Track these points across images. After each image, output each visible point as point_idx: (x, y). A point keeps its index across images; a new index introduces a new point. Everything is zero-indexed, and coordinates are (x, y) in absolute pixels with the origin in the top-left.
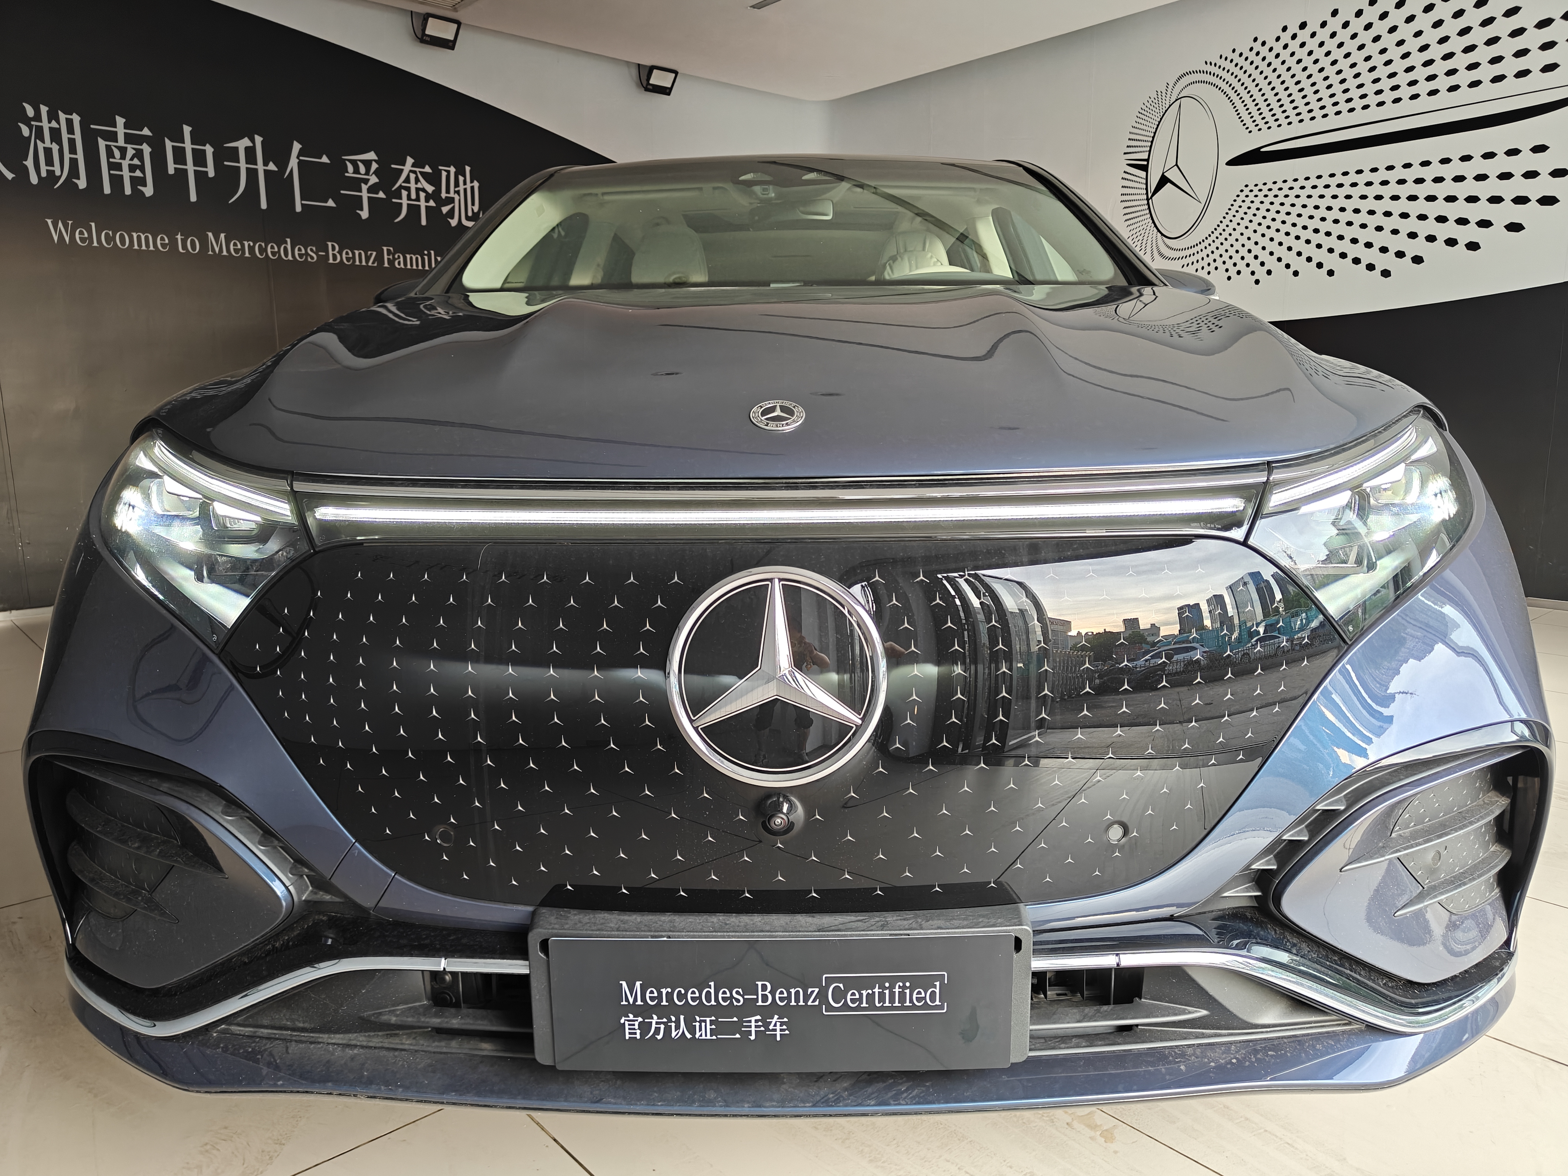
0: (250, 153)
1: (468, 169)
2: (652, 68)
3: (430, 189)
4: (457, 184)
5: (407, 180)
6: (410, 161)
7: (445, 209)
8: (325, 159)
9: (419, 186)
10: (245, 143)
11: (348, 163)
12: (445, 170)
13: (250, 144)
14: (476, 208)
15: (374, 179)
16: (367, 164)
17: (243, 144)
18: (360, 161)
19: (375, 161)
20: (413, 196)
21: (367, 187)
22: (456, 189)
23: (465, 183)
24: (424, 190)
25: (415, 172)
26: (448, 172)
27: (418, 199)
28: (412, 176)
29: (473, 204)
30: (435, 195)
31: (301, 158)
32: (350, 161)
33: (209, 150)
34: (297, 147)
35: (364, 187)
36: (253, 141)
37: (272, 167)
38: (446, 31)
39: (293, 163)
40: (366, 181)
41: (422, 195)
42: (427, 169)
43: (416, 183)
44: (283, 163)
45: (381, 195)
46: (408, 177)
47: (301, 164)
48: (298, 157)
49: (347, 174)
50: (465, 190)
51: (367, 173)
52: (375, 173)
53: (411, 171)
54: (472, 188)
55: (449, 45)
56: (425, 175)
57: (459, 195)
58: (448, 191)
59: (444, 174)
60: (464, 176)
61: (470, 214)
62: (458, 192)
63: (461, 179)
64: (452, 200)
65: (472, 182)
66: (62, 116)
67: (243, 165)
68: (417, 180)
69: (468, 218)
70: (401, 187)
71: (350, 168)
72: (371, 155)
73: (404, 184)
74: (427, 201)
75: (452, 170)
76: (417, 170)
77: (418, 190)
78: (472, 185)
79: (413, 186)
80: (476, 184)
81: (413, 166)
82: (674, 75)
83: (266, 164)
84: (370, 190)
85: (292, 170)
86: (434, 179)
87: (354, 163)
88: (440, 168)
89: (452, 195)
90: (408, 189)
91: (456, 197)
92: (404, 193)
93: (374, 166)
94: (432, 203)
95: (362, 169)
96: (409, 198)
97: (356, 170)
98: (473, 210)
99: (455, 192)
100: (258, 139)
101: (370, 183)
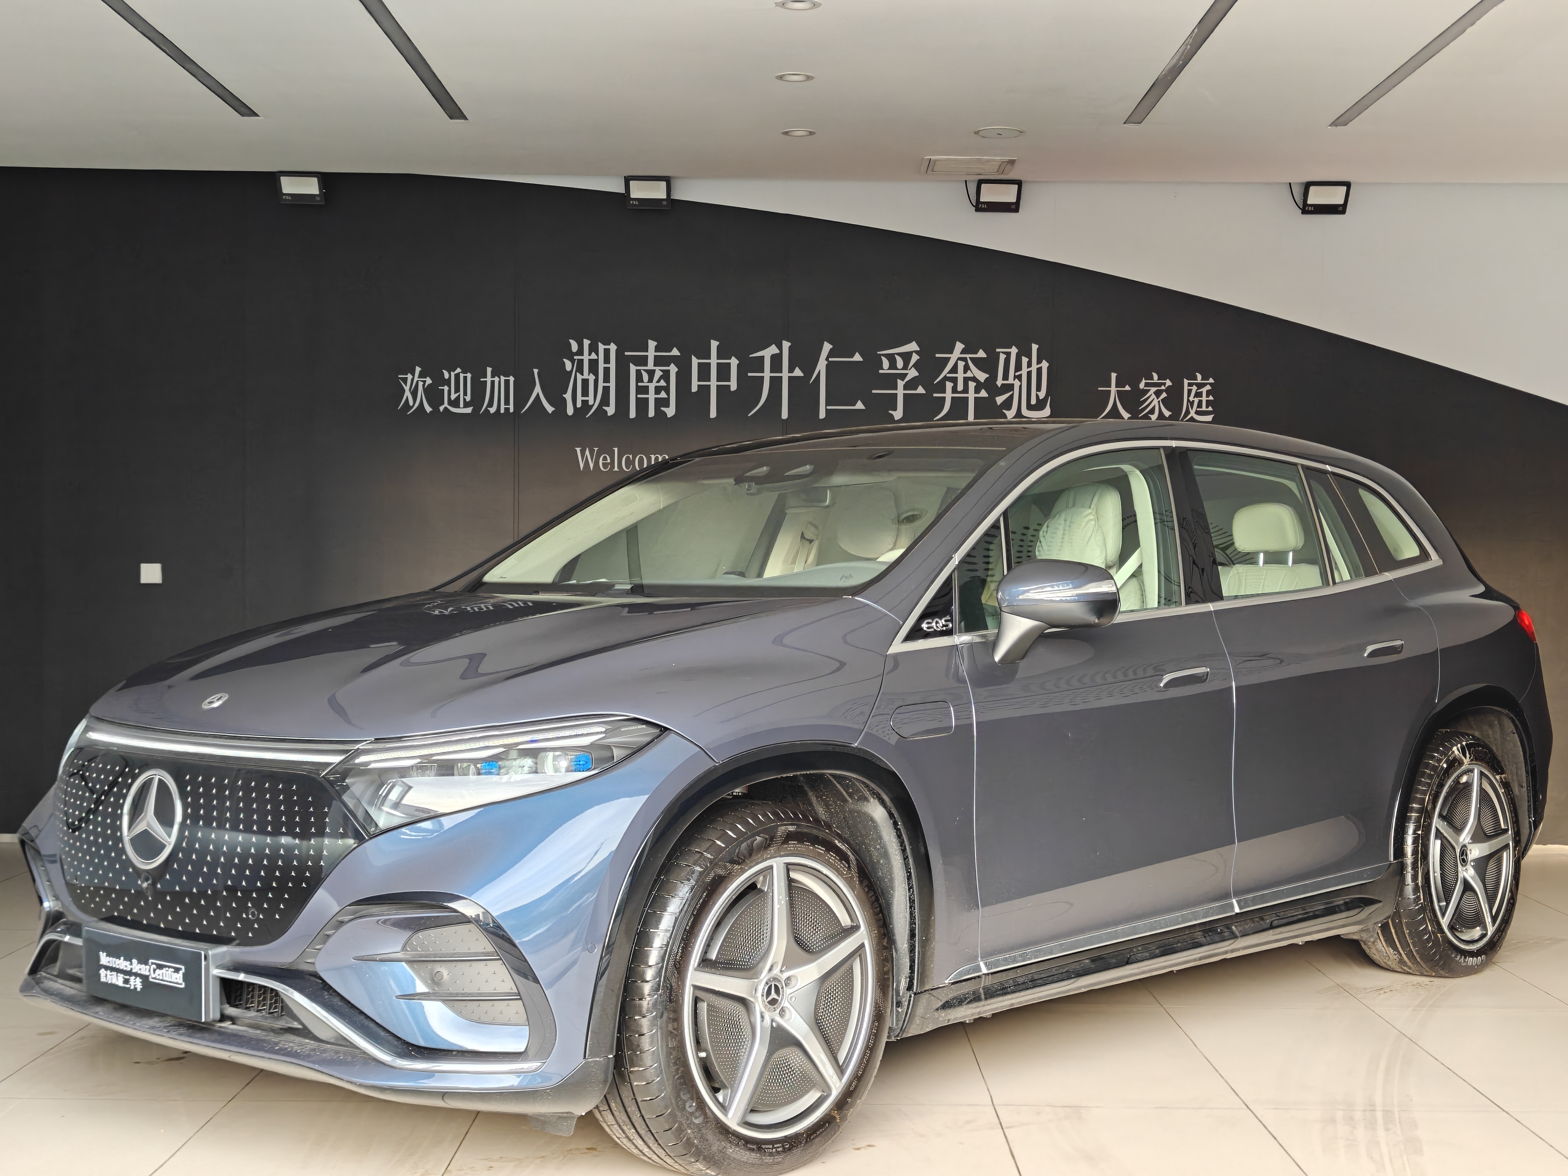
0: (776, 361)
1: (1035, 347)
2: (1308, 185)
3: (982, 376)
4: (1018, 367)
5: (954, 369)
6: (959, 346)
7: (1000, 400)
8: (857, 358)
9: (969, 374)
10: (773, 350)
11: (884, 359)
12: (1003, 352)
13: (777, 351)
14: (1042, 394)
15: (912, 373)
16: (906, 357)
17: (768, 352)
18: (898, 354)
19: (916, 352)
20: (960, 387)
21: (904, 383)
22: (1017, 373)
23: (1029, 365)
24: (974, 379)
25: (964, 359)
26: (1008, 354)
27: (966, 390)
28: (961, 364)
29: (1039, 389)
30: (989, 385)
31: (830, 359)
32: (885, 355)
33: (734, 362)
34: (827, 347)
35: (901, 384)
36: (780, 347)
37: (798, 372)
38: (1008, 194)
39: (821, 366)
40: (903, 376)
41: (972, 385)
42: (981, 354)
43: (965, 372)
44: (809, 366)
45: (921, 390)
46: (956, 365)
47: (830, 366)
48: (827, 359)
49: (881, 371)
50: (1029, 374)
51: (905, 367)
52: (914, 366)
53: (960, 359)
54: (1039, 371)
55: (1012, 208)
56: (977, 362)
57: (1020, 380)
58: (1005, 377)
59: (1002, 357)
60: (1029, 356)
61: (1033, 401)
62: (1019, 378)
63: (1025, 360)
64: (1010, 387)
65: (1039, 362)
66: (601, 347)
67: (767, 374)
68: (966, 368)
69: (1030, 407)
70: (946, 378)
71: (886, 363)
72: (913, 346)
73: (948, 375)
74: (977, 391)
75: (1014, 351)
76: (968, 356)
77: (966, 380)
78: (1039, 366)
79: (960, 375)
80: (1045, 365)
81: (963, 352)
82: (1344, 188)
83: (791, 370)
84: (906, 387)
85: (819, 372)
86: (989, 365)
87: (892, 359)
88: (998, 350)
89: (1011, 380)
90: (954, 380)
91: (1017, 383)
92: (949, 385)
93: (915, 358)
94: (983, 394)
95: (900, 363)
96: (954, 390)
97: (893, 365)
98: (1037, 396)
99: (1015, 377)
100: (786, 345)
101: (908, 378)
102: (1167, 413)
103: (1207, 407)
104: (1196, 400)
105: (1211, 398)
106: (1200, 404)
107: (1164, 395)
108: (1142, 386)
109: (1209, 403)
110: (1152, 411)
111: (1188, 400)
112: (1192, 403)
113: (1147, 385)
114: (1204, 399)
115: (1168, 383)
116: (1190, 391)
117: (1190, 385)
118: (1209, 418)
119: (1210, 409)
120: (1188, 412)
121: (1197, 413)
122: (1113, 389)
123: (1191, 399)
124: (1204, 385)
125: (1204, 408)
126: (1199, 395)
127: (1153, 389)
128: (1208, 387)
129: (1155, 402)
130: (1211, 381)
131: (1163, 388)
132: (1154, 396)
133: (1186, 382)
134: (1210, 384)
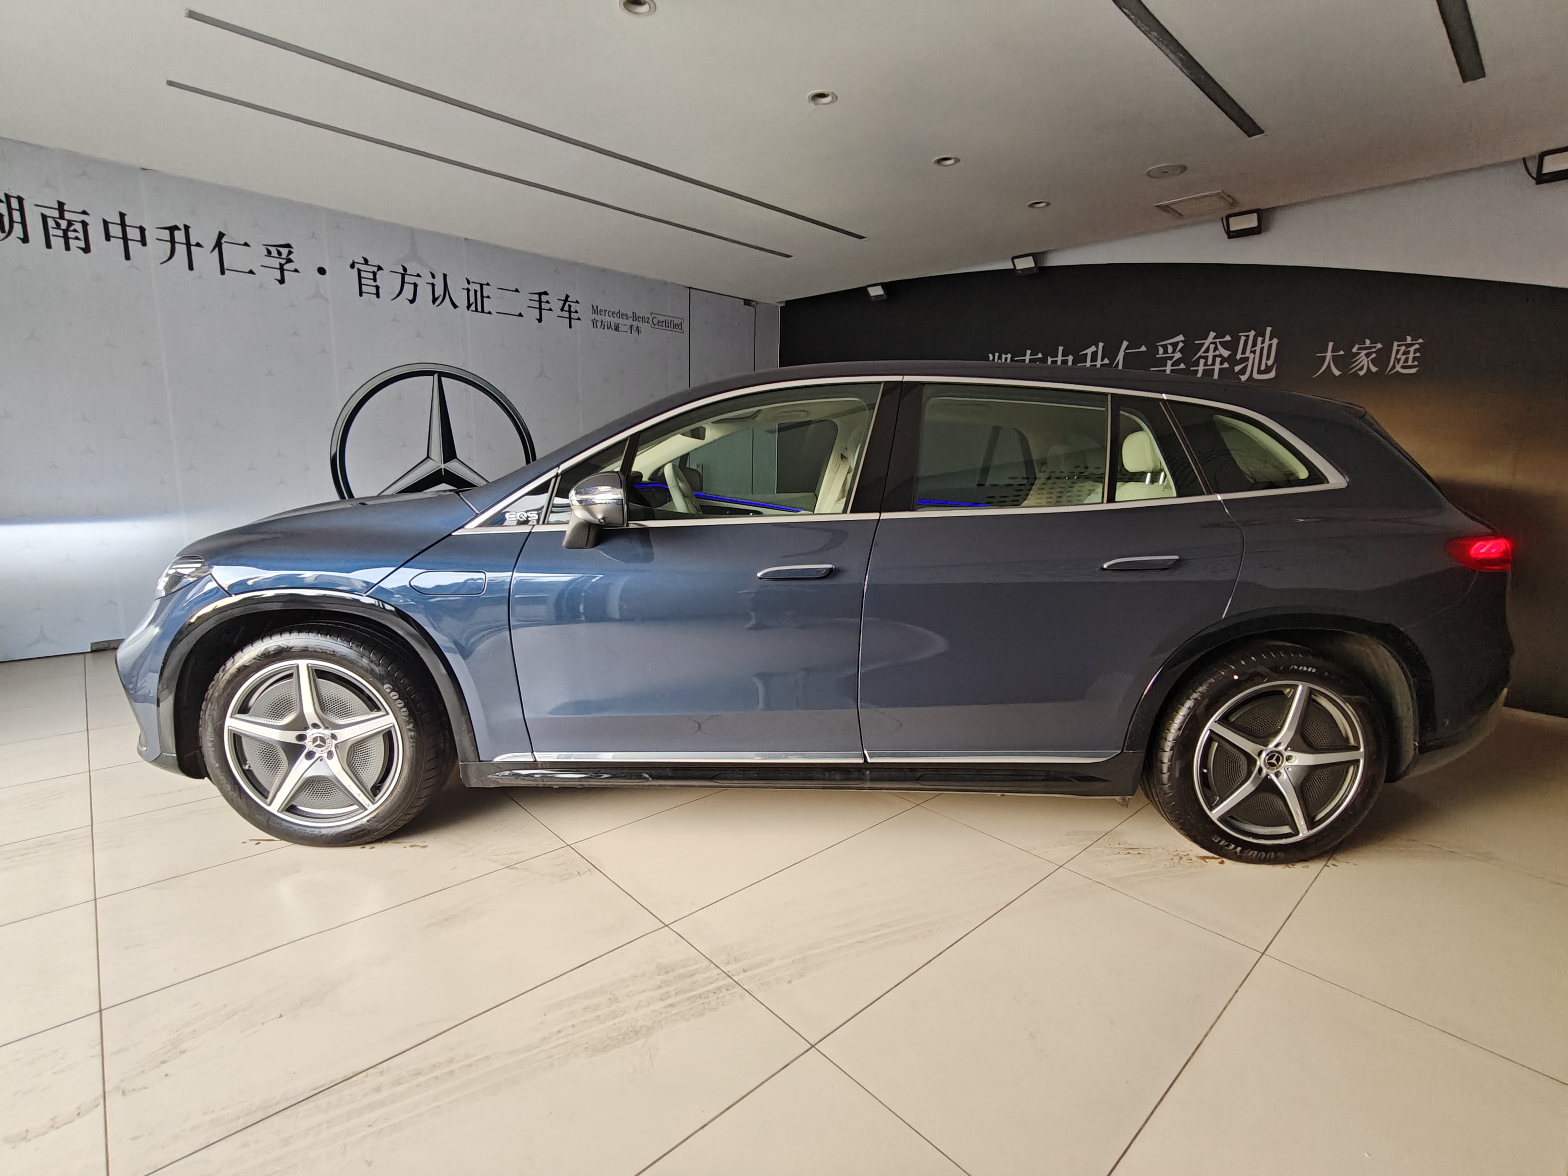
1: (1269, 329)
2: (1544, 155)
3: (1226, 353)
4: (1254, 344)
5: (1207, 351)
7: (1237, 369)
8: (1143, 348)
9: (1217, 353)
10: (1093, 348)
11: (1160, 348)
12: (1244, 336)
13: (1095, 349)
14: (1270, 363)
15: (1178, 355)
16: (1175, 345)
17: (1089, 351)
18: (1170, 344)
19: (1182, 341)
20: (1210, 362)
21: (1172, 362)
22: (1253, 349)
23: (1263, 342)
24: (1220, 356)
25: (1215, 343)
26: (1248, 336)
27: (1213, 364)
28: (1212, 346)
29: (1268, 358)
31: (1127, 351)
32: (1160, 346)
33: (1070, 358)
34: (1124, 343)
35: (1169, 363)
36: (1097, 347)
37: (1106, 361)
38: (1251, 222)
39: (1120, 357)
40: (1171, 358)
41: (1218, 360)
42: (1228, 338)
43: (1214, 351)
44: (1113, 358)
45: (1182, 366)
46: (1208, 348)
47: (1126, 356)
48: (1124, 351)
49: (1157, 356)
50: (1262, 349)
51: (1173, 352)
52: (1180, 351)
53: (1212, 343)
54: (1270, 346)
55: (1255, 232)
56: (1225, 345)
57: (1255, 354)
58: (1244, 352)
59: (1243, 339)
60: (1264, 336)
61: (1263, 367)
62: (1254, 352)
63: (1260, 339)
64: (1247, 359)
65: (1271, 339)
66: (1004, 356)
67: (1088, 364)
68: (1216, 349)
69: (1260, 372)
70: (1201, 357)
71: (1161, 350)
72: (1181, 338)
73: (1202, 355)
74: (1221, 363)
75: (1252, 334)
76: (1217, 340)
77: (1215, 357)
78: (1270, 342)
79: (1211, 354)
80: (1275, 341)
81: (1214, 338)
83: (1102, 360)
84: (1172, 365)
85: (1119, 360)
86: (1231, 346)
87: (1165, 347)
88: (1240, 334)
89: (1247, 355)
90: (1206, 358)
91: (1252, 356)
92: (1202, 361)
93: (1181, 345)
94: (1226, 365)
95: (1170, 349)
96: (1206, 364)
97: (1166, 352)
98: (1266, 364)
99: (1251, 352)
100: (1101, 345)
101: (1174, 359)
102: (1374, 369)
103: (1413, 362)
104: (1404, 357)
105: (1418, 354)
106: (1406, 360)
107: (1374, 355)
108: (1355, 350)
109: (1414, 359)
110: (1361, 369)
111: (1396, 358)
112: (1399, 360)
113: (1359, 349)
114: (1411, 356)
115: (1379, 346)
116: (1398, 351)
117: (1399, 346)
118: (1413, 371)
119: (1416, 363)
120: (1394, 367)
121: (1403, 367)
122: (1329, 354)
123: (1398, 357)
124: (1412, 345)
125: (1410, 363)
126: (1406, 353)
127: (1364, 352)
128: (1417, 346)
129: (1365, 362)
130: (1420, 341)
131: (1374, 350)
132: (1364, 357)
133: (1396, 344)
134: (1418, 344)
